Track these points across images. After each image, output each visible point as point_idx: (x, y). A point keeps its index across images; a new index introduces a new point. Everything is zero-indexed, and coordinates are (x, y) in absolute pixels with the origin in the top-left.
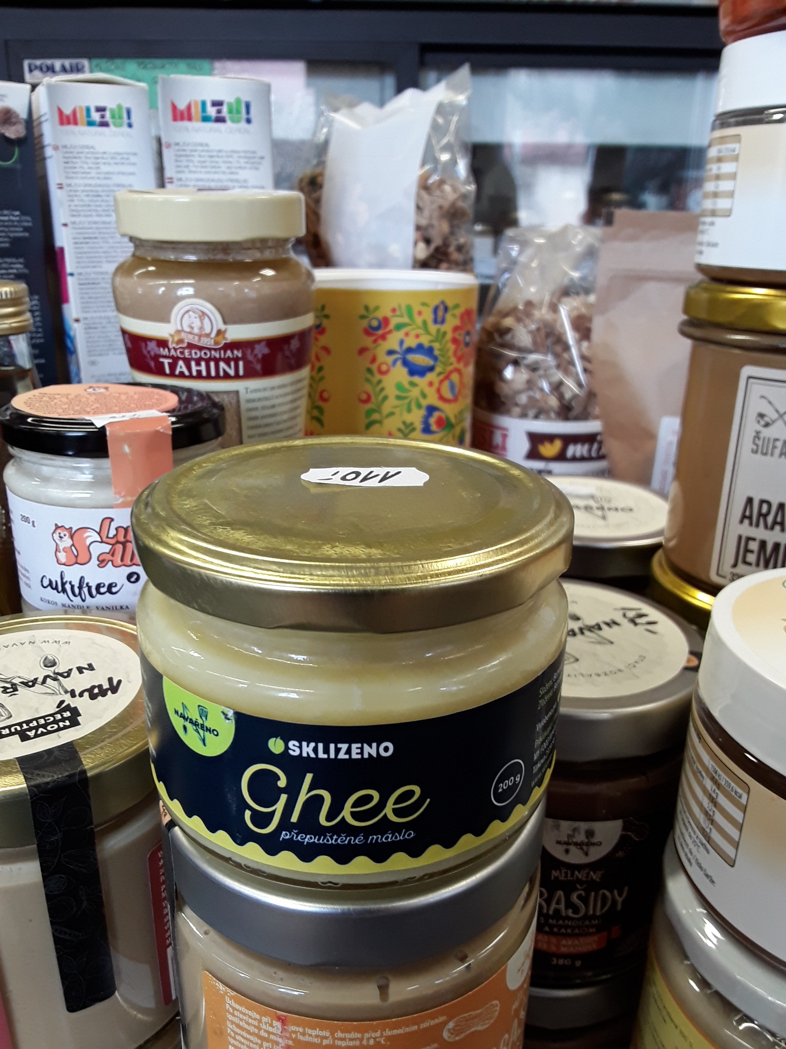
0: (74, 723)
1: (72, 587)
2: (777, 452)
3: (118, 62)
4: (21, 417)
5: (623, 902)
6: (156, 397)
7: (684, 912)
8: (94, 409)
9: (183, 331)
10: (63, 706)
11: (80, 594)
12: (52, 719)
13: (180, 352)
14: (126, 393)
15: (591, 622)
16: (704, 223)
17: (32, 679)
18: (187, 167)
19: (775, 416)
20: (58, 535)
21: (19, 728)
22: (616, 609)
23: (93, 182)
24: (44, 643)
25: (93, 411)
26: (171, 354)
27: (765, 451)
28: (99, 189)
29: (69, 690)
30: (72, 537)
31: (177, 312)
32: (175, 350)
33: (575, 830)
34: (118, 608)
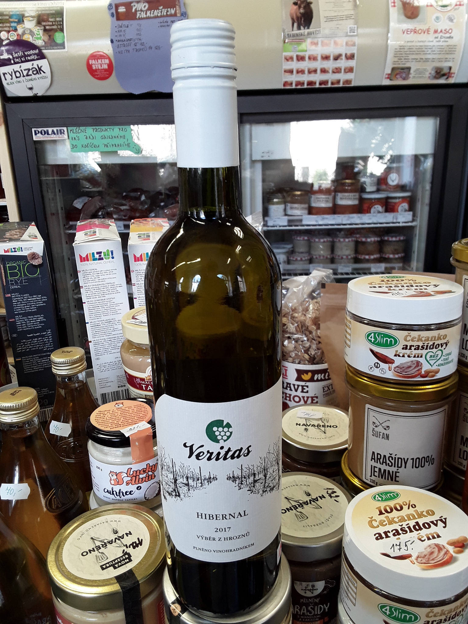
0: (130, 560)
1: (116, 493)
2: (381, 437)
5: (328, 609)
8: (122, 423)
9: (150, 376)
10: (125, 552)
11: (119, 495)
12: (122, 559)
14: (131, 407)
17: (111, 540)
18: (141, 279)
19: (378, 424)
20: (111, 474)
21: (112, 564)
22: (324, 489)
24: (111, 522)
26: (146, 384)
27: (377, 436)
29: (125, 544)
30: (116, 475)
31: (148, 370)
32: (148, 382)
33: (307, 585)
34: (133, 499)
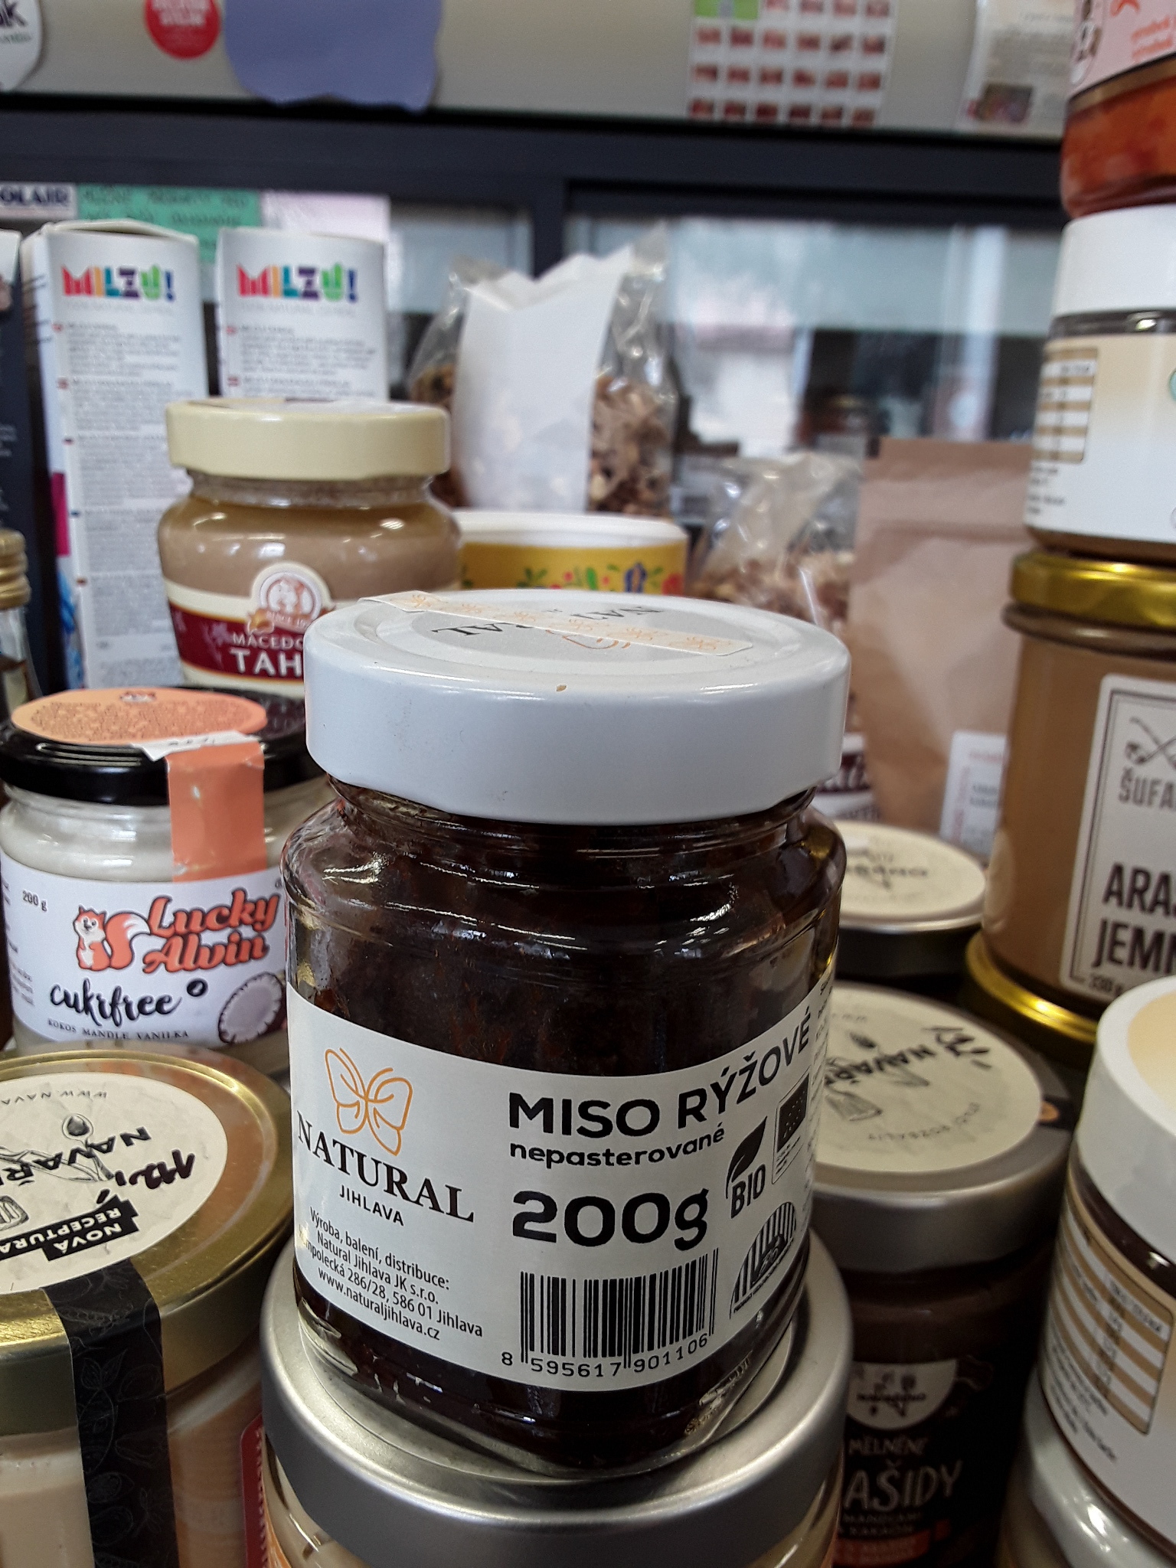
0: (129, 1228)
1: (101, 1004)
2: (1157, 800)
3: (120, 190)
4: (28, 740)
5: (955, 1484)
6: (232, 709)
7: (1064, 1501)
8: (141, 730)
9: (268, 609)
10: (108, 1199)
11: (113, 1014)
12: (92, 1222)
13: (263, 641)
14: (184, 703)
15: (892, 1050)
16: (1039, 470)
17: (53, 1155)
18: (260, 362)
19: (1151, 747)
20: (82, 922)
21: (42, 1239)
22: (925, 1030)
23: (113, 379)
24: (65, 1096)
25: (140, 734)
26: (249, 644)
27: (1139, 797)
28: (123, 389)
29: (113, 1173)
30: (104, 927)
31: (261, 581)
32: (256, 637)
33: (887, 1378)
34: (172, 1034)
